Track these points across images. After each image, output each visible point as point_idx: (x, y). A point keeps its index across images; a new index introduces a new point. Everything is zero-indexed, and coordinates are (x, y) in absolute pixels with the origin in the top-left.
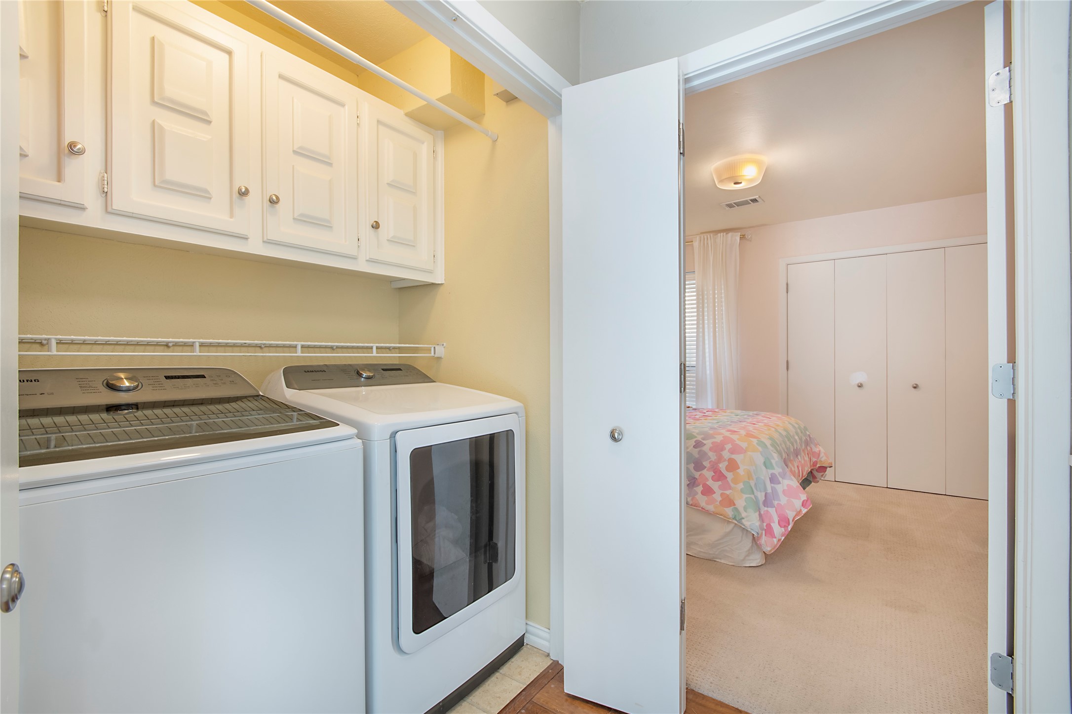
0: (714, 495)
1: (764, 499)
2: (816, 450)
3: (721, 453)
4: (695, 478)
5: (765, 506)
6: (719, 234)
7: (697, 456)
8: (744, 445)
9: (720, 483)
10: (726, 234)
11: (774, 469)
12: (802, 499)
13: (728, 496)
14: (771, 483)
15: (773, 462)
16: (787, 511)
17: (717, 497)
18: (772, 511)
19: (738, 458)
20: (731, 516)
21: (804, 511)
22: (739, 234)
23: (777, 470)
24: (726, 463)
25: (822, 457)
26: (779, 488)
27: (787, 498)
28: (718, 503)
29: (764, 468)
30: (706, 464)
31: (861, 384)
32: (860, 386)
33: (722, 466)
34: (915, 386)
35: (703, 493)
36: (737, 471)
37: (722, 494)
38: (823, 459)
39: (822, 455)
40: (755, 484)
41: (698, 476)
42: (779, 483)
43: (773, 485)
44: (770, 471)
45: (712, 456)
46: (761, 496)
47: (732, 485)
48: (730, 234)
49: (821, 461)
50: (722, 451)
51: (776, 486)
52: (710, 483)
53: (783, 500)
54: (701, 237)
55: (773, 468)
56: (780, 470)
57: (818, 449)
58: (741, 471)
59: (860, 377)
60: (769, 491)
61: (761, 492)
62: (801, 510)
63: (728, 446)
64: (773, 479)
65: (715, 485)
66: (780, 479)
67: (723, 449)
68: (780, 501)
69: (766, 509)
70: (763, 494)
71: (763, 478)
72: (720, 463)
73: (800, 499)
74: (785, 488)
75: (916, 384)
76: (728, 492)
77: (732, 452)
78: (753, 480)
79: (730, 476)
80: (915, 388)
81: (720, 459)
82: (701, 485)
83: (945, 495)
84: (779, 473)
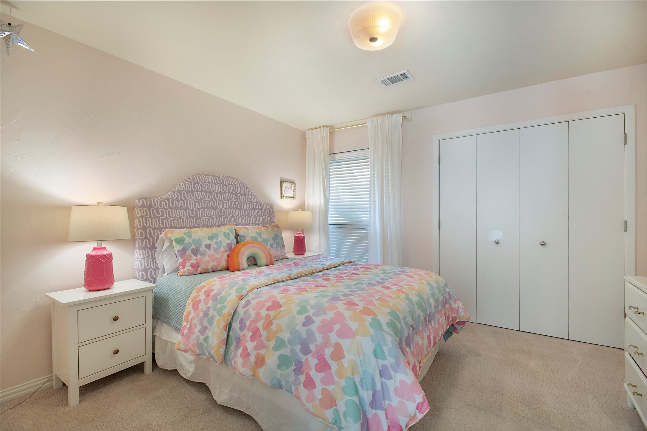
0: (314, 390)
1: (371, 399)
2: (455, 306)
3: (329, 334)
4: (302, 362)
5: (372, 408)
6: (386, 116)
7: (304, 336)
8: (354, 325)
9: (322, 374)
10: (392, 116)
11: (386, 359)
12: (417, 402)
13: (329, 393)
14: (381, 376)
15: (385, 349)
16: (398, 415)
17: (318, 393)
18: (381, 414)
19: (345, 343)
20: (331, 421)
21: (420, 416)
22: (402, 115)
23: (389, 361)
24: (332, 349)
25: (461, 312)
26: (391, 384)
27: (399, 399)
28: (317, 402)
29: (373, 358)
30: (312, 347)
31: (498, 241)
32: (497, 243)
33: (328, 352)
34: (543, 243)
35: (305, 386)
36: (341, 360)
37: (324, 390)
38: (461, 315)
39: (461, 310)
40: (362, 379)
41: (305, 360)
42: (390, 378)
43: (383, 379)
44: (381, 362)
45: (319, 338)
46: (367, 396)
47: (336, 378)
48: (395, 115)
49: (460, 316)
50: (330, 332)
51: (387, 381)
52: (313, 373)
53: (395, 401)
54: (372, 119)
55: (384, 358)
56: (393, 361)
57: (457, 305)
58: (345, 362)
59: (498, 235)
60: (379, 387)
61: (367, 390)
62: (415, 414)
63: (337, 327)
64: (384, 372)
65: (317, 377)
66: (392, 373)
67: (331, 330)
68: (391, 400)
69: (374, 411)
70: (370, 393)
71: (371, 371)
72: (326, 348)
73: (415, 402)
74: (398, 385)
75: (544, 242)
76: (330, 388)
77: (340, 334)
78: (359, 374)
79: (334, 365)
80: (542, 245)
81: (327, 342)
82: (305, 374)
83: (568, 339)
84: (391, 365)
